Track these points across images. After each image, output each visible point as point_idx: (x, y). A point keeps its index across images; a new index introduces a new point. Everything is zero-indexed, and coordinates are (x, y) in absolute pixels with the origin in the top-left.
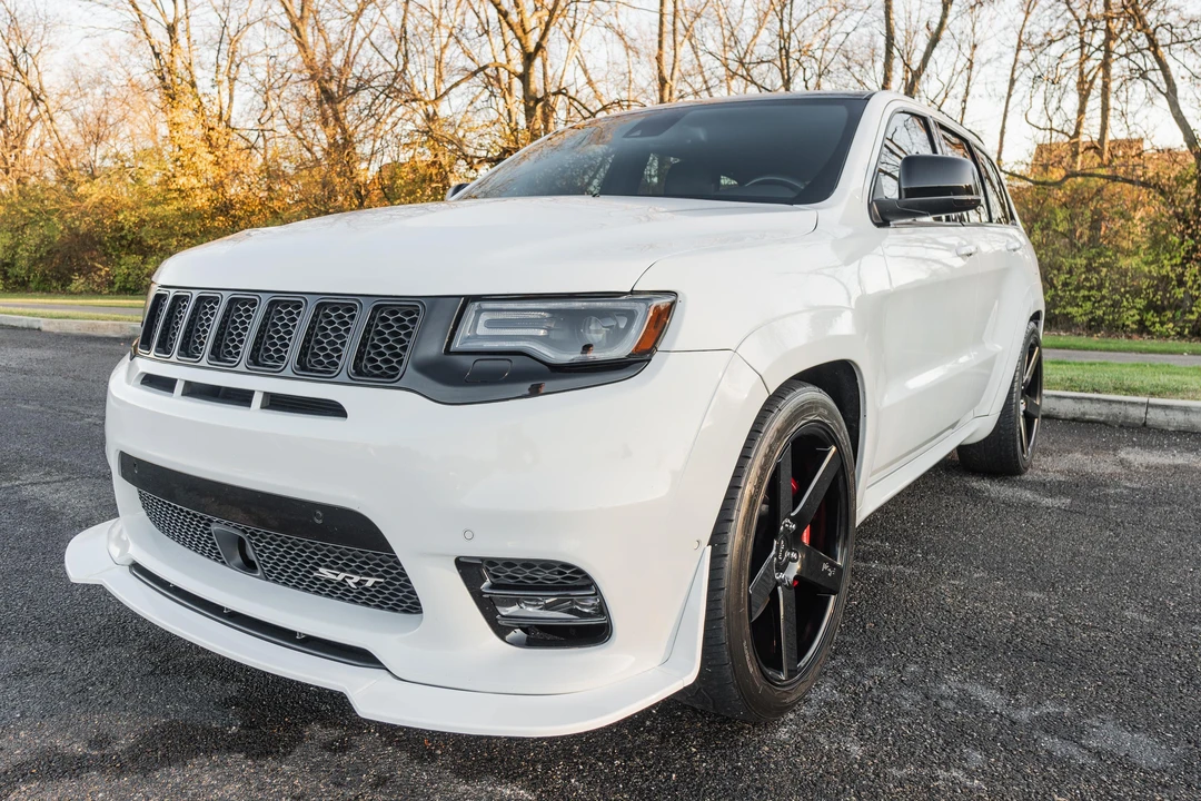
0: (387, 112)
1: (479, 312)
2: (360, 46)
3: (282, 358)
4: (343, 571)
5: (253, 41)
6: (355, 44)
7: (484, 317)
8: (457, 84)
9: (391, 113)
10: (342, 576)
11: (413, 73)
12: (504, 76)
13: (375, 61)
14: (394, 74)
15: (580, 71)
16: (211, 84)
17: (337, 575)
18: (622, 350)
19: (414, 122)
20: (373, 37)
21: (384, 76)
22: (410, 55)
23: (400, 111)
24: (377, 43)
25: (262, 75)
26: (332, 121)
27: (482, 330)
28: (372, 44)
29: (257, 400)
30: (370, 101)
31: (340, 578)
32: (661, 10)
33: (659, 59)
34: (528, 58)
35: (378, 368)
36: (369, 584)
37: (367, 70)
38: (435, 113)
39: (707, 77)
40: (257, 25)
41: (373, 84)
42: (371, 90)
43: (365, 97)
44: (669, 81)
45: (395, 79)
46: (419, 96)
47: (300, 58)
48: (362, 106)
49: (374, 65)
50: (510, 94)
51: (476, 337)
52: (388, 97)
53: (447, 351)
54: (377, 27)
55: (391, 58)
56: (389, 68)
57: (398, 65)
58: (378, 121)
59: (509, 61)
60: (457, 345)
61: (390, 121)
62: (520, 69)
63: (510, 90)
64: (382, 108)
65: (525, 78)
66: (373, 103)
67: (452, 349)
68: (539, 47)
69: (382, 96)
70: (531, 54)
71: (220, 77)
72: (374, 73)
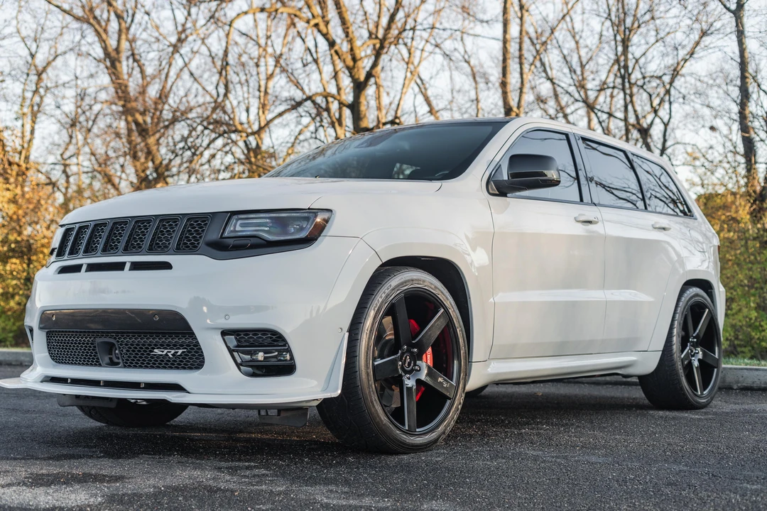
0: (205, 144)
1: (238, 220)
2: (178, 76)
3: (140, 247)
4: (166, 348)
5: (61, 72)
6: (172, 74)
7: (239, 222)
8: (280, 115)
9: (208, 145)
10: (166, 351)
11: (235, 103)
12: (334, 106)
13: (193, 91)
14: (213, 105)
15: (420, 98)
16: (15, 116)
17: (163, 352)
18: (303, 235)
19: (232, 154)
20: (193, 66)
21: (203, 107)
22: (231, 86)
23: (220, 142)
24: (197, 73)
25: (69, 107)
26: (141, 155)
27: (238, 228)
28: (192, 74)
29: (128, 266)
30: (186, 133)
31: (164, 353)
32: (504, 37)
33: (504, 84)
34: (359, 87)
35: (188, 246)
36: (179, 354)
37: (184, 100)
38: (258, 146)
39: (563, 103)
40: (67, 56)
41: (190, 116)
42: (189, 122)
43: (181, 130)
44: (515, 109)
45: (214, 109)
46: (239, 128)
47: (112, 90)
48: (178, 138)
49: (193, 96)
50: (340, 124)
51: (235, 231)
52: (206, 128)
53: (221, 237)
54: (197, 55)
55: (211, 88)
56: (208, 99)
57: (218, 96)
58: (194, 154)
59: (339, 89)
60: (226, 234)
61: (207, 154)
62: (349, 98)
63: (340, 121)
64: (199, 141)
65: (355, 107)
66: (190, 135)
67: (223, 236)
68: (369, 75)
69: (200, 128)
70: (361, 83)
71: (25, 110)
72: (192, 104)
